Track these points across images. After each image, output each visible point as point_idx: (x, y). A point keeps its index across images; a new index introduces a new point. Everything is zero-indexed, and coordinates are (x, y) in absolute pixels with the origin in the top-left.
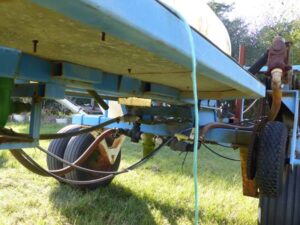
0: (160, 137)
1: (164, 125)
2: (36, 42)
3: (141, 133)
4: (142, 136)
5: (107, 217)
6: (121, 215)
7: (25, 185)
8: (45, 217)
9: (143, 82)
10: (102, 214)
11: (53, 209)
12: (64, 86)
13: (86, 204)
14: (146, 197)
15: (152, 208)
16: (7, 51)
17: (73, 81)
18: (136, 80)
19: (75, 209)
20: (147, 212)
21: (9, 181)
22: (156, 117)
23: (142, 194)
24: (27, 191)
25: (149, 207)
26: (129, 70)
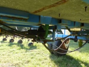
0: (85, 40)
1: (84, 37)
2: (59, 14)
3: (78, 39)
4: (78, 40)
5: (67, 65)
6: (71, 64)
7: (42, 54)
8: (49, 63)
9: (81, 23)
10: (65, 63)
11: (51, 61)
12: (61, 26)
13: (60, 60)
14: (78, 60)
15: (81, 63)
16: (49, 18)
17: (63, 24)
18: (79, 23)
19: (57, 61)
20: (80, 64)
21: (38, 52)
22: (80, 34)
23: (77, 59)
24: (43, 55)
25: (80, 63)
26: (81, 20)
